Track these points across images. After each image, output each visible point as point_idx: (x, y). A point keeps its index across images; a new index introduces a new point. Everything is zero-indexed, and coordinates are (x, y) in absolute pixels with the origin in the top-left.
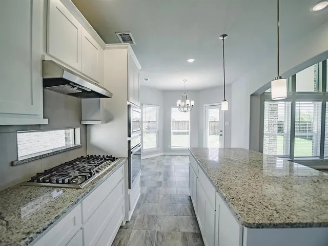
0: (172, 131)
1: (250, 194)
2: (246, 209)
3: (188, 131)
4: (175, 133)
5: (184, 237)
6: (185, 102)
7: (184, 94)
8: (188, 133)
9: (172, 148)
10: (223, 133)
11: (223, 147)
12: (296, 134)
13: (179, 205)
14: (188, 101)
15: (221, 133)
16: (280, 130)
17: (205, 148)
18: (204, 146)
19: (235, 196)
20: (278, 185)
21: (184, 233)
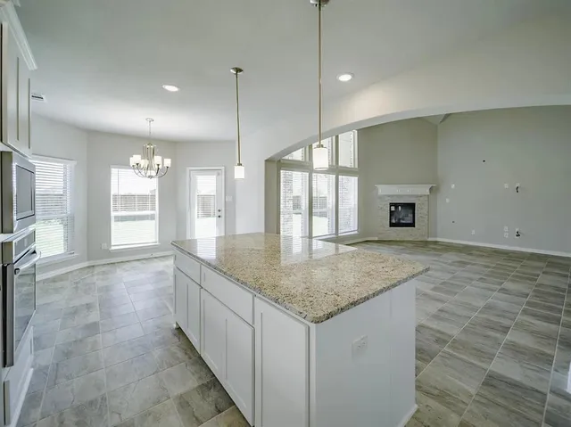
0: (113, 214)
1: (303, 286)
2: (307, 303)
3: (152, 212)
4: (119, 219)
5: (183, 403)
6: (150, 159)
7: (149, 144)
8: (152, 217)
9: (113, 248)
10: (222, 214)
11: (223, 234)
12: (314, 210)
13: (157, 353)
14: (157, 159)
15: (219, 214)
16: (297, 206)
17: (189, 240)
18: (188, 238)
19: (288, 293)
20: (324, 268)
21: (181, 397)
